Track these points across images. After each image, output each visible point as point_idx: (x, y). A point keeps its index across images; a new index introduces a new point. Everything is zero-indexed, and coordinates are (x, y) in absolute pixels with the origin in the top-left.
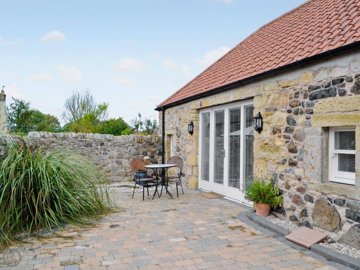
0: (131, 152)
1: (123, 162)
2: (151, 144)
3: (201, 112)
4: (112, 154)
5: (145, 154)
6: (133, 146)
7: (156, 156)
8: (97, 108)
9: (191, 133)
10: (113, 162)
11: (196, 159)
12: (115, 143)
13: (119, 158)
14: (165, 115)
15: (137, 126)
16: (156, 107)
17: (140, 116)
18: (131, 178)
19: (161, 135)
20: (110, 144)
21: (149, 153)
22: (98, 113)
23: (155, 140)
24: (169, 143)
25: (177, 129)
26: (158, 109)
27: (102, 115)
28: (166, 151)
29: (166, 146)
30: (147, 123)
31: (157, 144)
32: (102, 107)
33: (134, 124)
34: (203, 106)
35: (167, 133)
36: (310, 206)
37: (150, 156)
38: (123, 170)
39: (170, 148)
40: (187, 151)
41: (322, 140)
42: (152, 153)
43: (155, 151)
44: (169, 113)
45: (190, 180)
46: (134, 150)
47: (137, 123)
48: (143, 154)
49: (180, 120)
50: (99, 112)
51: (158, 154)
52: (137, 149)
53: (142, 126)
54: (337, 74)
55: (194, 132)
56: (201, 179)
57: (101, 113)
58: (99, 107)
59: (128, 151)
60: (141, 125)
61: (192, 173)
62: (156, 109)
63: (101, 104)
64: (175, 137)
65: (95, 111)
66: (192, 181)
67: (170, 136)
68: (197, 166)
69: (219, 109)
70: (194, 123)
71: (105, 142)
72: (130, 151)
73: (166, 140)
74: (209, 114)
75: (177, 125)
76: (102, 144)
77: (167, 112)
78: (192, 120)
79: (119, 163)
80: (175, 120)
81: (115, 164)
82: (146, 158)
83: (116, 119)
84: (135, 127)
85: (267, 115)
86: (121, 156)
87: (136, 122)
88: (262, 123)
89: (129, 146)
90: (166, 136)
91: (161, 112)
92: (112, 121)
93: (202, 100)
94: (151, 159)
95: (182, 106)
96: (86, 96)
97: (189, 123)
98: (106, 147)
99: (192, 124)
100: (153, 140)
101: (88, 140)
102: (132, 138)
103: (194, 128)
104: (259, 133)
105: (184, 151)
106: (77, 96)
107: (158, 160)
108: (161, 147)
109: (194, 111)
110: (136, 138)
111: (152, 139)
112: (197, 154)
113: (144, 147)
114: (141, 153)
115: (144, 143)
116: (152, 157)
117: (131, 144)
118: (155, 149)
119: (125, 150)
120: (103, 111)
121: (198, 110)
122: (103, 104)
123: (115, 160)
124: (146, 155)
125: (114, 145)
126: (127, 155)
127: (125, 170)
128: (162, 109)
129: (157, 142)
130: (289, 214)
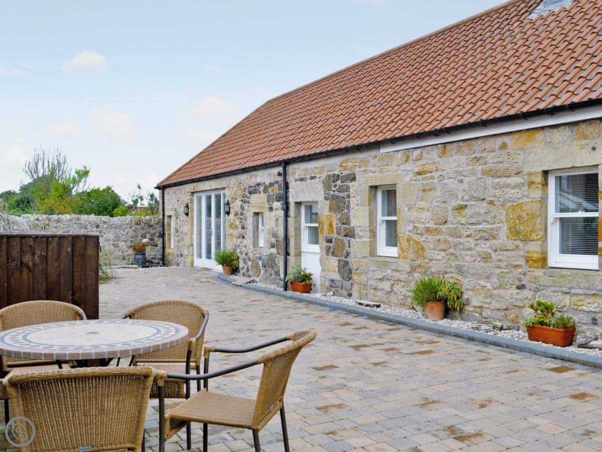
0: (129, 234)
1: (120, 245)
2: (151, 226)
3: (195, 195)
4: (108, 236)
5: (144, 236)
6: (130, 228)
7: (156, 239)
8: (73, 174)
9: (187, 214)
10: (110, 245)
11: (192, 239)
12: (111, 225)
13: (115, 241)
14: (165, 195)
15: (136, 202)
16: (156, 186)
17: (139, 187)
18: (129, 261)
19: (161, 217)
20: (105, 226)
21: (148, 236)
22: (75, 181)
23: (155, 221)
24: (169, 224)
25: (176, 210)
26: (158, 188)
27: (81, 184)
28: (166, 233)
29: (166, 227)
30: (149, 197)
31: (157, 226)
32: (81, 172)
33: (130, 199)
34: (196, 190)
35: (167, 213)
36: (250, 263)
37: (149, 239)
38: (120, 253)
39: (170, 230)
40: (184, 232)
41: (254, 220)
42: (151, 236)
43: (155, 234)
44: (168, 194)
45: (187, 259)
46: (131, 233)
47: (136, 197)
48: (142, 236)
49: (178, 201)
50: (77, 179)
51: (158, 237)
52: (134, 231)
53: (143, 202)
54: (259, 180)
55: (190, 213)
56: (197, 257)
57: (80, 181)
58: (77, 172)
59: (125, 233)
60: (142, 200)
61: (188, 252)
62: (156, 188)
63: (81, 169)
64: (173, 218)
65: (71, 179)
66: (188, 260)
67: (170, 217)
68: (192, 245)
69: (208, 194)
70: (189, 204)
71: (101, 225)
72: (127, 233)
73: (166, 221)
74: (201, 196)
75: (176, 206)
76: (98, 226)
77: (167, 191)
78: (187, 202)
79: (116, 246)
80: (174, 201)
81: (112, 247)
82: (145, 240)
83: (101, 189)
84: (132, 203)
85: (232, 202)
86: (117, 239)
87: (134, 196)
88: (229, 208)
89: (126, 228)
90: (166, 217)
91: (161, 191)
92: (96, 191)
93: (195, 184)
94: (150, 242)
95: (180, 187)
96: (55, 156)
97: (185, 205)
98: (102, 229)
99: (187, 206)
100: (152, 222)
101: (83, 222)
102: (129, 219)
103: (190, 210)
104: (228, 215)
105: (182, 233)
106: (41, 156)
107: (158, 243)
108: (161, 228)
109: (189, 194)
110: (133, 220)
111: (151, 220)
112: (192, 234)
113: (142, 229)
114: (140, 235)
115: (143, 224)
116: (152, 240)
117: (129, 226)
118: (154, 231)
119: (122, 233)
120: (84, 179)
121: (193, 193)
122: (84, 169)
123: (111, 243)
124: (145, 238)
125: (111, 227)
126: (124, 238)
127: (123, 253)
128: (162, 187)
129: (157, 224)
130: (242, 272)
